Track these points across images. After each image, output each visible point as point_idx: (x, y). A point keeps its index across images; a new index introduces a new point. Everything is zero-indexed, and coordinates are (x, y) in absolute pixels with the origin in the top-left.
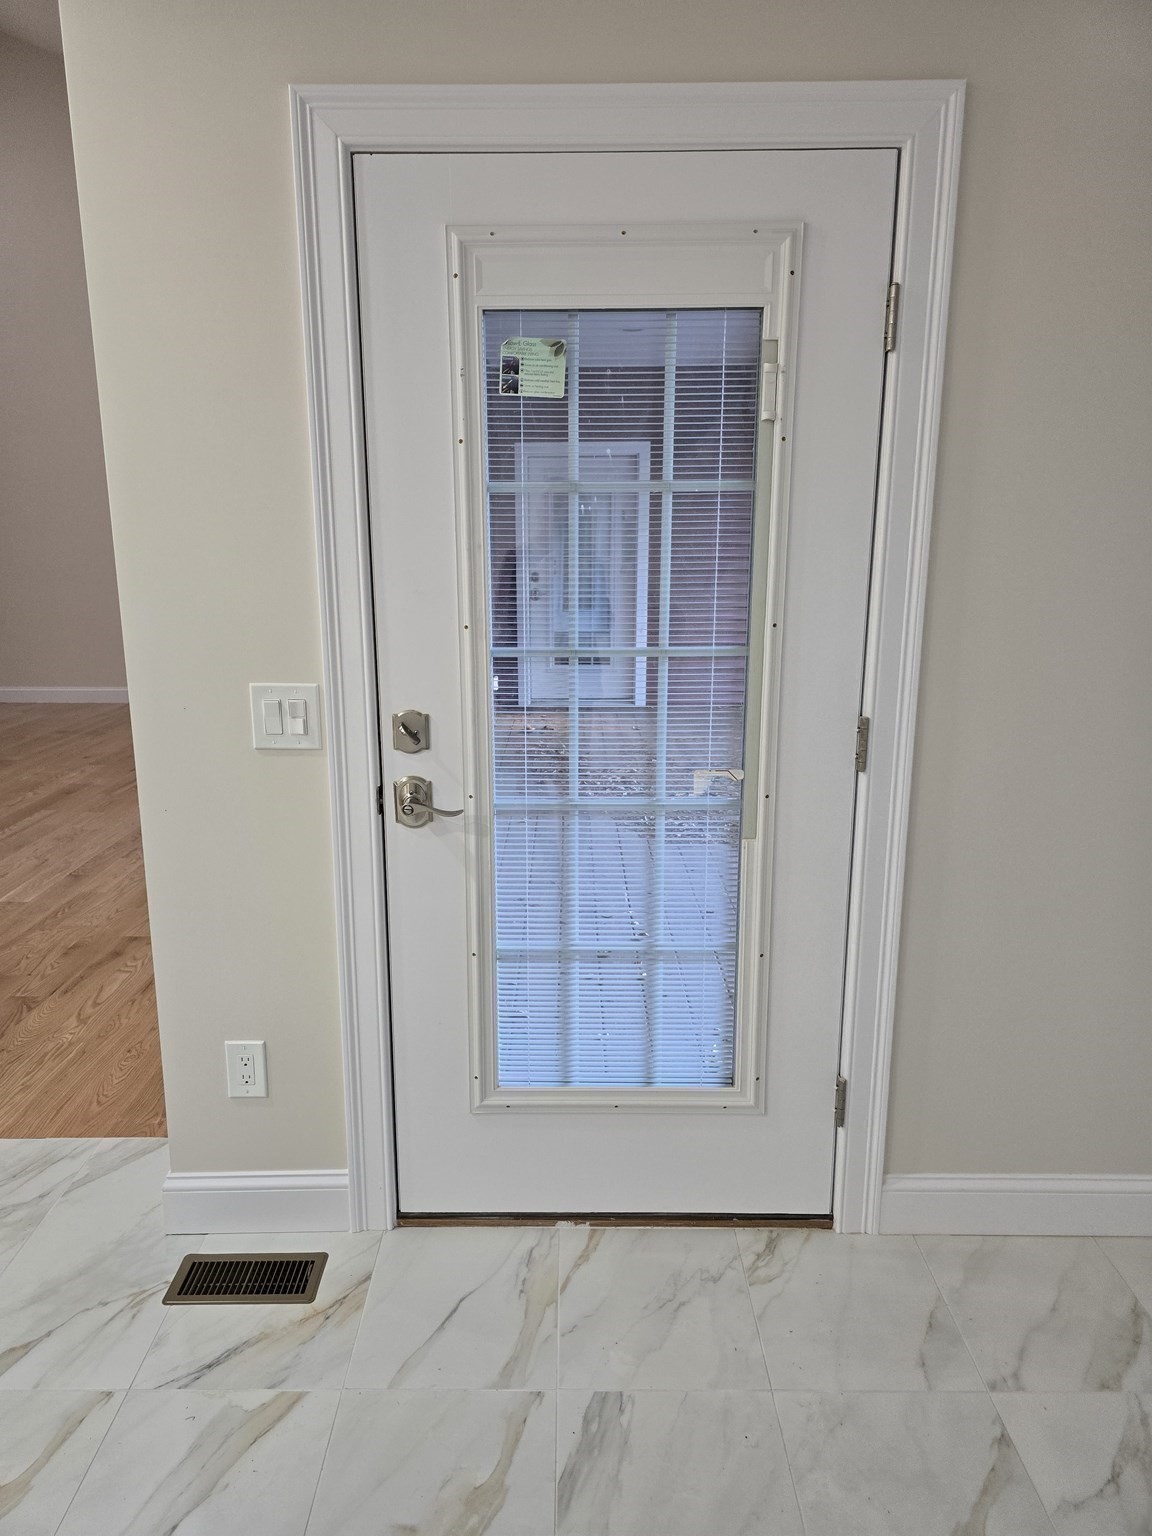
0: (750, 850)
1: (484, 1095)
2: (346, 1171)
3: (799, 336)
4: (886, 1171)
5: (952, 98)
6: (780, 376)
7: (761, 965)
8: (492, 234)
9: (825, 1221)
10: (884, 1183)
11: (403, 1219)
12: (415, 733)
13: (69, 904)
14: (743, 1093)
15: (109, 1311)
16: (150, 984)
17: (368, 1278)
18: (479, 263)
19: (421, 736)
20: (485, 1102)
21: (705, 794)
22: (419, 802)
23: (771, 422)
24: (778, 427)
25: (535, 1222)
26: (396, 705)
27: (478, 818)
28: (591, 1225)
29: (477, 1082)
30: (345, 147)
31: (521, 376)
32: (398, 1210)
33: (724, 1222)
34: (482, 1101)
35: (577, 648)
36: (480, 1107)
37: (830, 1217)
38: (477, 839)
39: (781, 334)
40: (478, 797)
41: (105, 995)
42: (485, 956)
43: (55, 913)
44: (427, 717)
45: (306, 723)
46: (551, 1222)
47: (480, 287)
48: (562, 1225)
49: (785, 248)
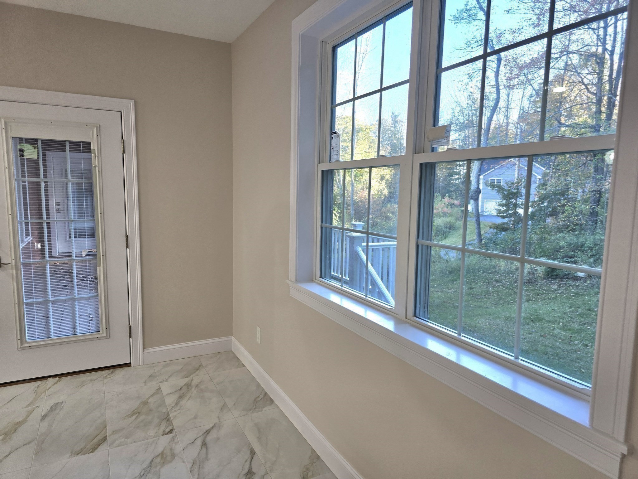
0: (100, 269)
1: (22, 344)
3: (101, 150)
4: (144, 348)
5: (132, 103)
6: (96, 157)
7: (105, 298)
8: (14, 120)
9: (129, 365)
10: (143, 351)
14: (103, 333)
18: (10, 126)
21: (86, 256)
23: (95, 167)
24: (97, 168)
25: (40, 379)
27: (16, 265)
28: (59, 377)
29: (19, 341)
31: (24, 153)
33: (100, 370)
34: (21, 346)
35: (46, 219)
36: (20, 348)
37: (130, 363)
38: (16, 272)
39: (96, 148)
40: (16, 260)
42: (20, 304)
46: (46, 379)
47: (11, 131)
48: (49, 379)
49: (95, 130)
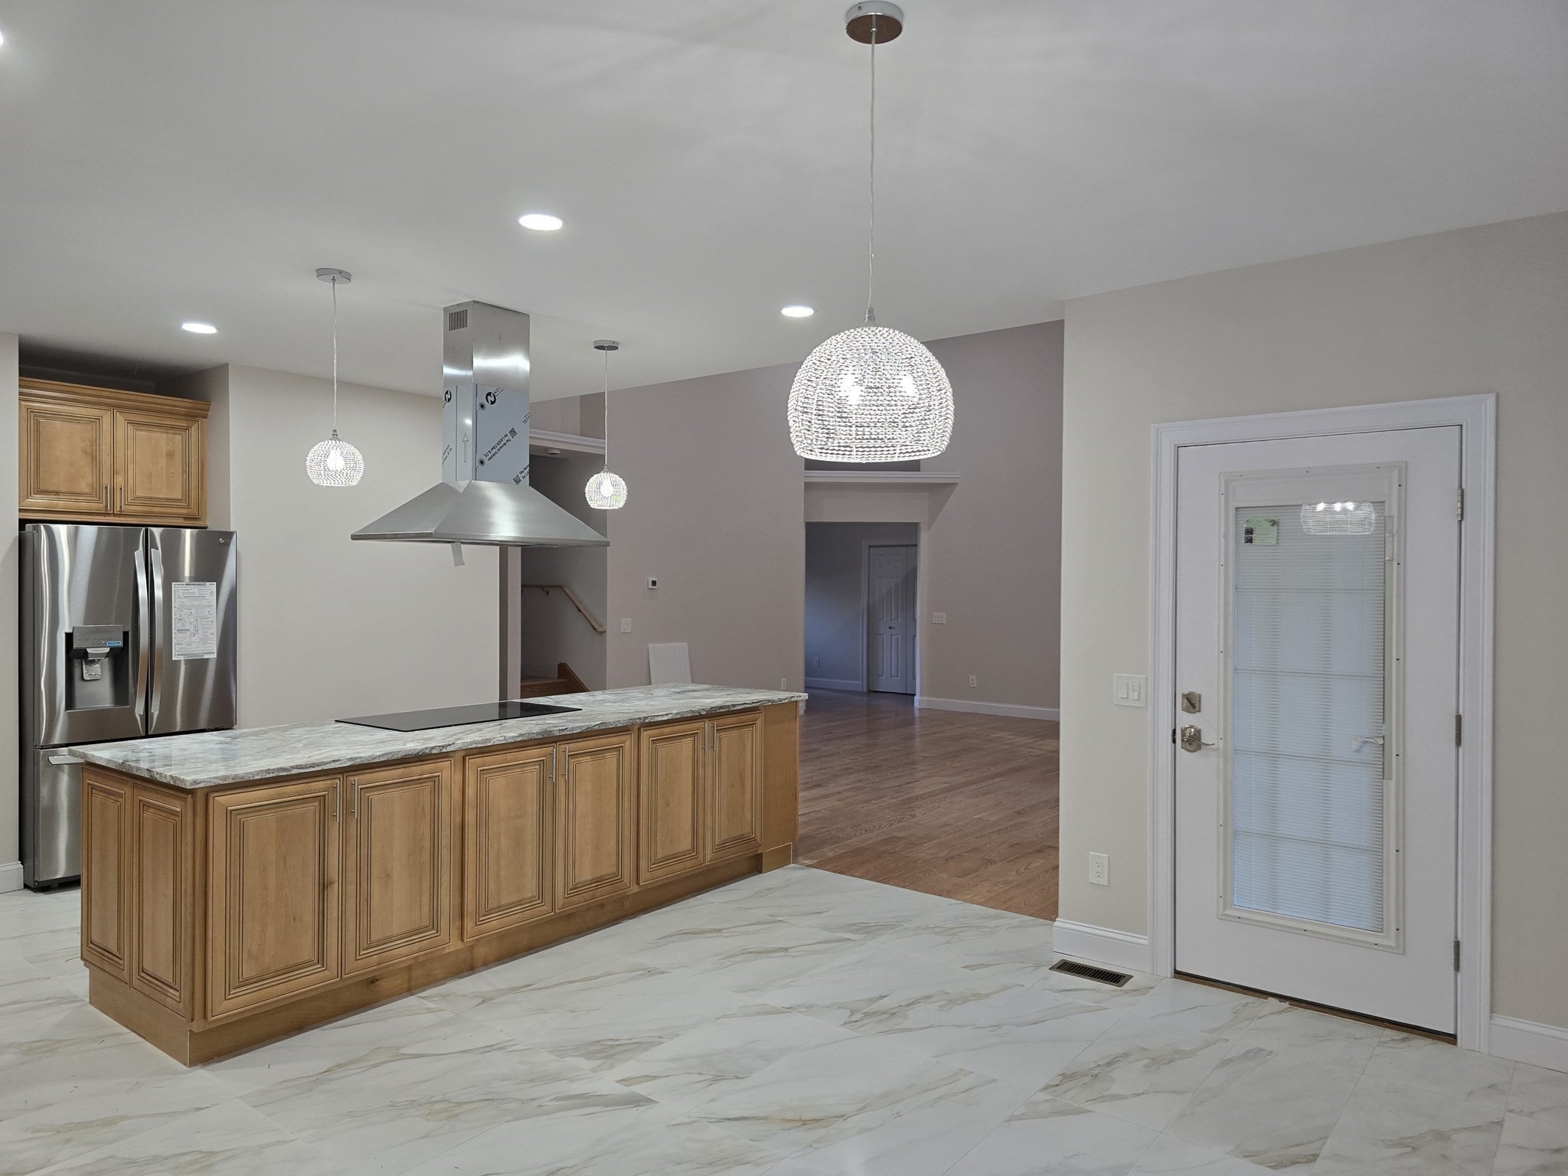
0: (1388, 786)
1: (1225, 907)
2: (1147, 938)
3: (1405, 518)
4: (1492, 1011)
5: (1489, 401)
6: (1395, 534)
7: (1397, 857)
8: (1241, 476)
9: (1451, 1039)
10: (1491, 1018)
11: (1178, 974)
12: (1192, 703)
13: (1015, 825)
14: (1388, 938)
15: (1024, 965)
16: (1057, 867)
17: (1153, 988)
18: (1235, 488)
19: (1197, 705)
20: (1226, 912)
22: (1193, 741)
23: (1392, 556)
24: (1395, 559)
25: (1254, 994)
26: (1184, 688)
27: (1225, 750)
28: (1290, 1004)
29: (1222, 898)
30: (1175, 445)
31: (1254, 536)
32: (1175, 969)
33: (1378, 1023)
34: (1224, 911)
36: (1223, 914)
37: (1455, 1036)
39: (1394, 513)
40: (1225, 739)
41: (1032, 866)
43: (1007, 828)
44: (1200, 695)
45: (1139, 694)
46: (1264, 996)
47: (1234, 497)
48: (1271, 999)
49: (1396, 474)
